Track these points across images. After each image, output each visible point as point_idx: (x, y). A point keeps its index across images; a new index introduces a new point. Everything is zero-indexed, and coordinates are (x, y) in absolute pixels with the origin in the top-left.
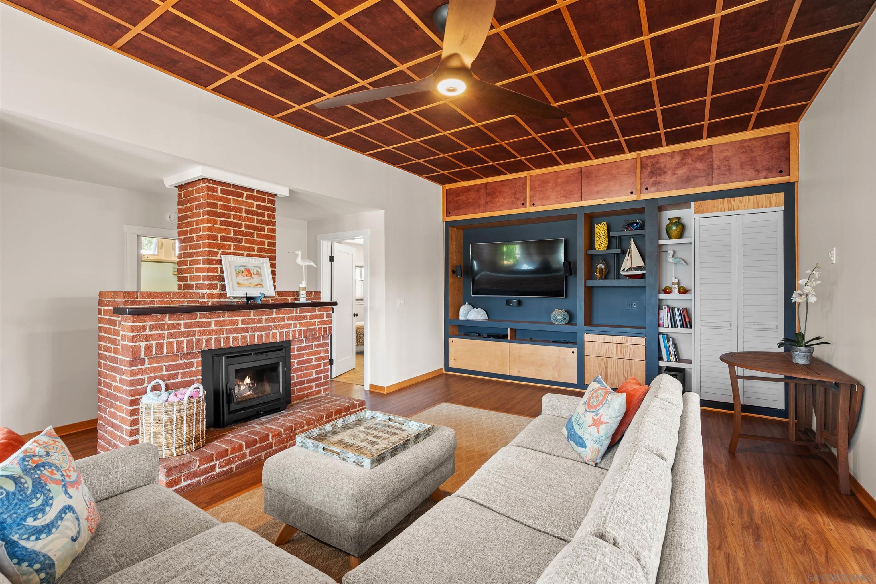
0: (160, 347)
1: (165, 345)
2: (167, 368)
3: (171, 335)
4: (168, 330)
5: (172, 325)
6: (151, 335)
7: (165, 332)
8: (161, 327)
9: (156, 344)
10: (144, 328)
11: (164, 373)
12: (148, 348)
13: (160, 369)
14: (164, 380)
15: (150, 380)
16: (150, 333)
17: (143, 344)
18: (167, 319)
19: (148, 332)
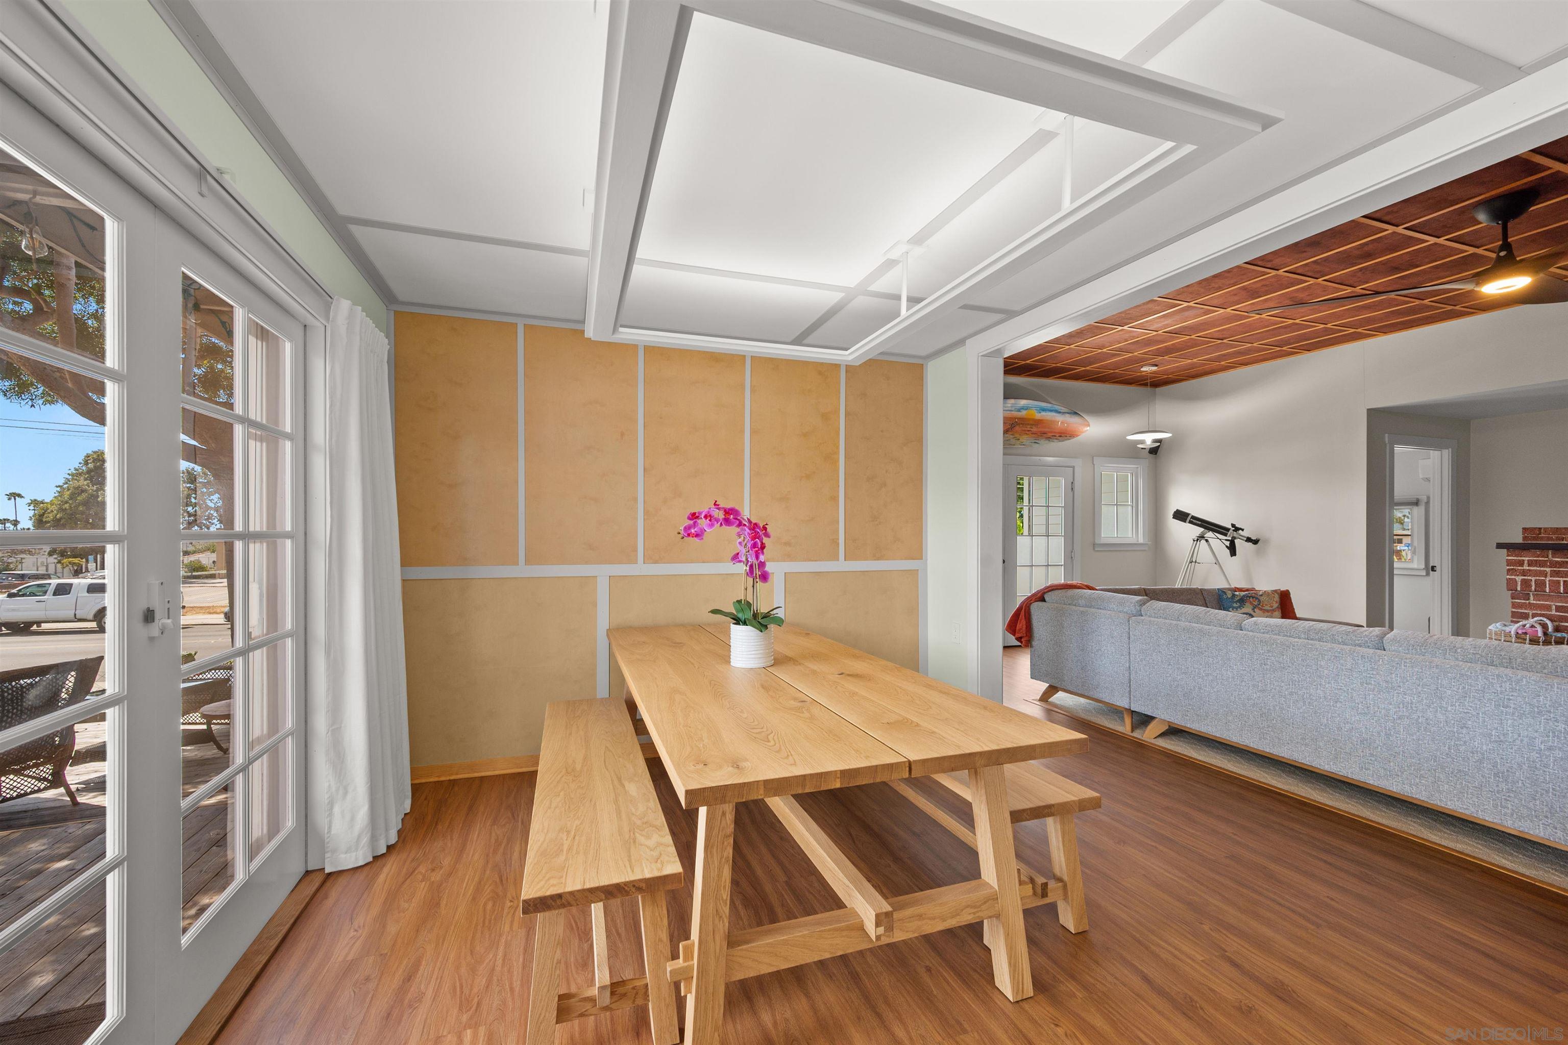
0: (1540, 585)
1: (1547, 583)
2: (1558, 609)
3: (1557, 574)
4: (1550, 567)
5: (1557, 562)
6: (1529, 570)
7: (1548, 570)
8: (1542, 564)
9: (1536, 581)
10: (1521, 563)
11: (1554, 612)
12: (1526, 583)
13: (1549, 608)
14: (1552, 621)
15: (1534, 616)
16: (1528, 568)
17: (1519, 579)
18: (1550, 556)
19: (1526, 567)
